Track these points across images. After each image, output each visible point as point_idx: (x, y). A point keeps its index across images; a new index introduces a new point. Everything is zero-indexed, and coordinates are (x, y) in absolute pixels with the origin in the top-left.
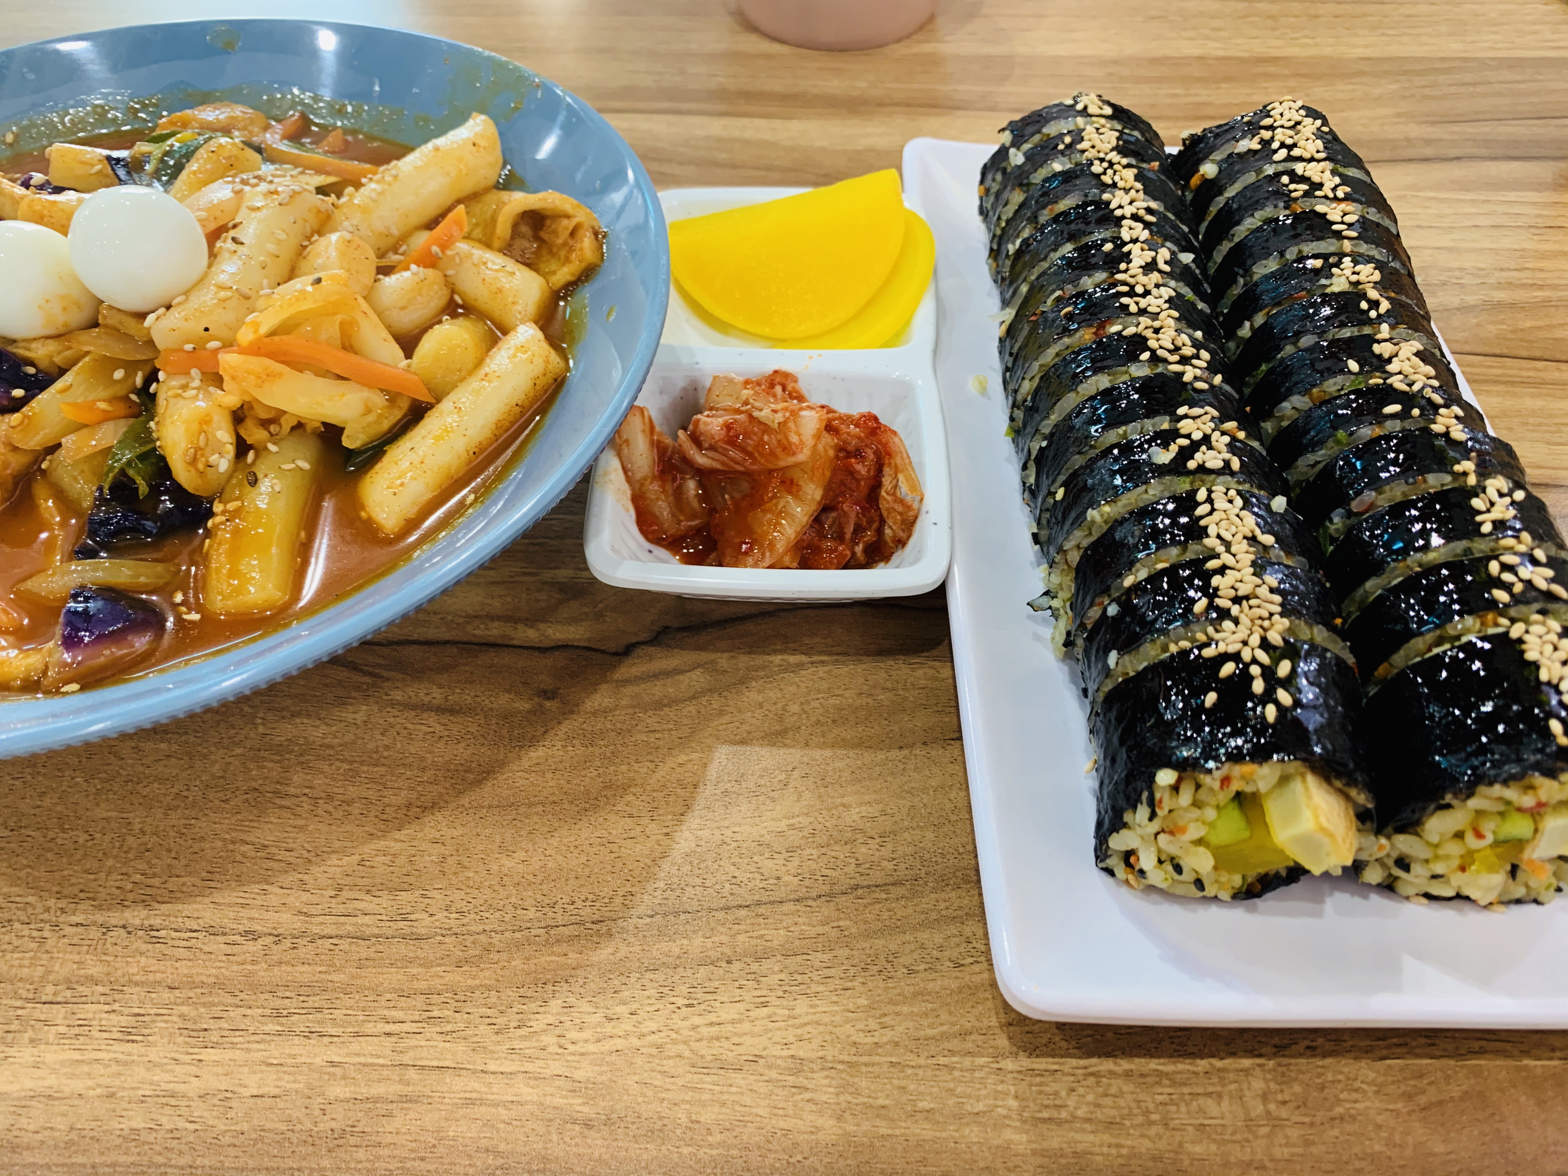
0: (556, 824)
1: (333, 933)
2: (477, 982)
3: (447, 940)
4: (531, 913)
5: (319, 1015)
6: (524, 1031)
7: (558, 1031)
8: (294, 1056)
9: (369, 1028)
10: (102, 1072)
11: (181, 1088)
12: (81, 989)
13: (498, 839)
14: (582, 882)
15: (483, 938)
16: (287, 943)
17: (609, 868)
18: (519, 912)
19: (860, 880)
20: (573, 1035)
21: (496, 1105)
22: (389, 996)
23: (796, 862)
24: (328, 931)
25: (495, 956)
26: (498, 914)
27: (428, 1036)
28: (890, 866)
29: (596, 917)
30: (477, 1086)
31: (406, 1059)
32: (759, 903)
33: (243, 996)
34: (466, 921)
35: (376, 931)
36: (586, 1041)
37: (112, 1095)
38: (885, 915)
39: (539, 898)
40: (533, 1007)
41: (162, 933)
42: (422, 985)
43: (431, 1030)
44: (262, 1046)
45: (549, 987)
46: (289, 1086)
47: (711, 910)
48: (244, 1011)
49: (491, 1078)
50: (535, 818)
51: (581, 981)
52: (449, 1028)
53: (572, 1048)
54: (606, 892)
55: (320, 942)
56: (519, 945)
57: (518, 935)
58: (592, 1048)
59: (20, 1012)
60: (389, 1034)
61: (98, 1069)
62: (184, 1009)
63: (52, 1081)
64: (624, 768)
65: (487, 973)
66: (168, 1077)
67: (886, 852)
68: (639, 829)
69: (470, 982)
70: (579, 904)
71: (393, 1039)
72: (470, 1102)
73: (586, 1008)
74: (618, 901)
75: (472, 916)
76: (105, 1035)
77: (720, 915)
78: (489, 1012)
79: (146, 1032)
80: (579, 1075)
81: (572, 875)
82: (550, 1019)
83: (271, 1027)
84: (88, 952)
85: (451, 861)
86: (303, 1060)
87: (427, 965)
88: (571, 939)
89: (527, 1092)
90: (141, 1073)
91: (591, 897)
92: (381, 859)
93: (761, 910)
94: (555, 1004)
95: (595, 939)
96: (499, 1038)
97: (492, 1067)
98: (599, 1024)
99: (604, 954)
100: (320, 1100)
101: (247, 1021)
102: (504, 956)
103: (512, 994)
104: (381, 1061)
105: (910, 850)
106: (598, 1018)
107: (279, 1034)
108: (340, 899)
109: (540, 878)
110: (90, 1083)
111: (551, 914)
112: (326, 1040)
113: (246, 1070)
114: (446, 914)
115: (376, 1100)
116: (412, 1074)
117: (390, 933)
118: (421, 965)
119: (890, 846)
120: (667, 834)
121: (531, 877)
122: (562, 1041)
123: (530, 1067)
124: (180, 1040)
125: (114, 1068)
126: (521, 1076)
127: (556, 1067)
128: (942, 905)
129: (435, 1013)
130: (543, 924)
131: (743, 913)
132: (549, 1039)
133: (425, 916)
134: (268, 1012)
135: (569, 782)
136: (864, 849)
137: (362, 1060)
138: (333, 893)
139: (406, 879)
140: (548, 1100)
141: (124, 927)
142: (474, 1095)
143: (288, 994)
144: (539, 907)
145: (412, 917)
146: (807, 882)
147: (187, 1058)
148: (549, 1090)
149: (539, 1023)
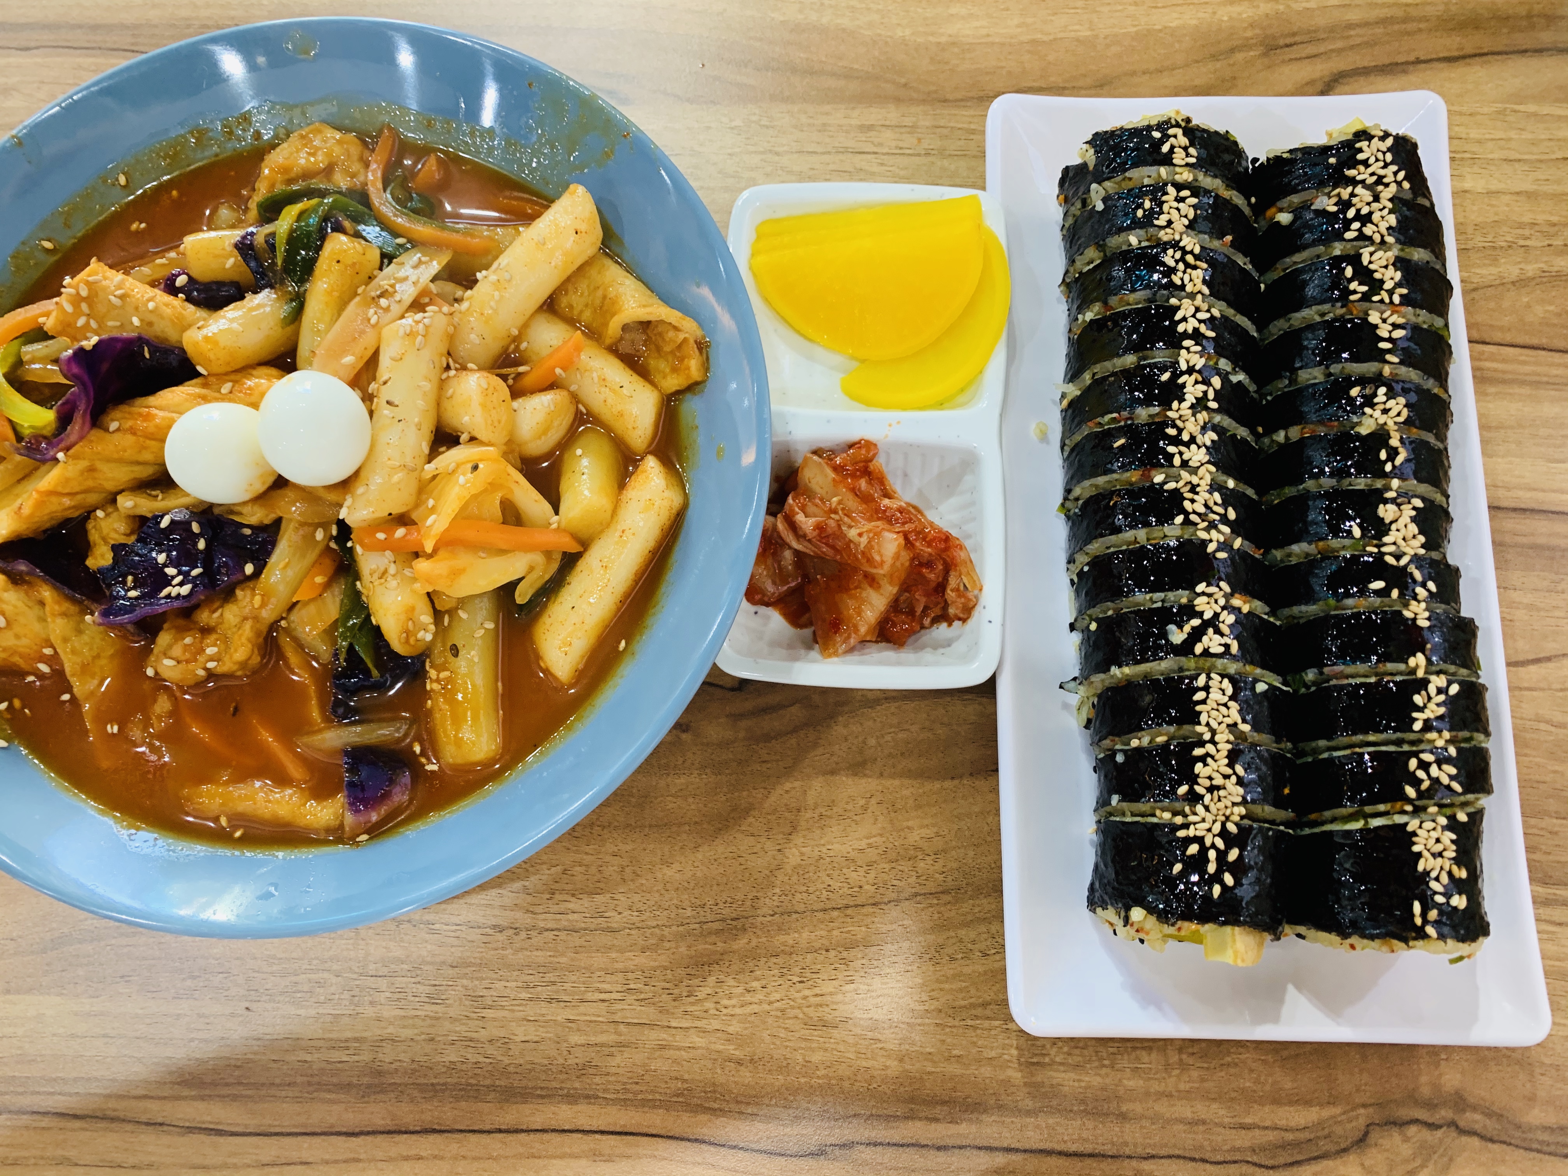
0: (700, 841)
1: (555, 926)
2: (656, 964)
3: (633, 932)
4: (689, 912)
5: (554, 987)
6: (692, 999)
7: (715, 999)
8: (543, 1015)
9: (589, 996)
10: (422, 1024)
11: (474, 1035)
12: (393, 966)
13: (659, 853)
14: (721, 888)
15: (657, 930)
16: (523, 935)
17: (740, 877)
18: (681, 911)
19: (919, 889)
20: (725, 1002)
21: (679, 1049)
22: (599, 974)
23: (873, 874)
24: (550, 925)
25: (667, 945)
26: (665, 912)
27: (629, 1002)
28: (941, 878)
29: (734, 915)
30: (665, 1036)
31: (617, 1018)
32: (847, 907)
33: (501, 973)
34: (643, 918)
35: (583, 925)
36: (734, 1006)
37: (432, 1040)
38: (936, 916)
39: (694, 900)
40: (696, 982)
41: (437, 926)
42: (620, 966)
43: (631, 998)
44: (521, 1008)
45: (706, 967)
46: (544, 1035)
47: (813, 911)
48: (503, 983)
49: (674, 1031)
50: (684, 836)
51: (727, 964)
52: (642, 996)
53: (725, 1011)
54: (740, 896)
55: (546, 933)
56: (683, 937)
57: (681, 928)
58: (738, 1011)
59: (357, 982)
60: (603, 1001)
61: (419, 1022)
62: (465, 982)
63: (391, 1030)
64: (745, 793)
65: (663, 957)
66: (464, 1028)
67: (938, 866)
68: (759, 846)
69: (653, 964)
70: (721, 905)
71: (606, 1004)
72: (662, 1047)
73: (732, 982)
74: (748, 903)
75: (648, 914)
76: (417, 999)
77: (820, 915)
78: (667, 985)
79: (443, 997)
80: (731, 1029)
81: (715, 882)
82: (709, 991)
83: (524, 995)
84: (390, 940)
85: (628, 870)
86: (549, 1018)
87: (622, 951)
88: (718, 932)
89: (699, 1041)
90: (447, 1025)
91: (729, 900)
92: (578, 869)
93: (849, 911)
94: (711, 980)
95: (734, 932)
96: (676, 1003)
97: (674, 1024)
98: (742, 995)
99: (741, 943)
100: (565, 1045)
101: (508, 990)
102: (673, 944)
103: (682, 972)
104: (600, 1019)
105: (955, 865)
106: (740, 990)
107: (531, 999)
108: (554, 901)
109: (692, 885)
110: (416, 1031)
111: (702, 913)
112: (562, 1004)
113: (514, 1024)
114: (630, 912)
115: (602, 1045)
116: (622, 1027)
117: (593, 927)
118: (617, 951)
119: (941, 862)
120: (779, 850)
121: (686, 884)
122: (718, 1006)
123: (698, 1024)
124: (467, 1003)
125: (429, 1022)
126: (693, 1030)
127: (716, 1024)
128: (977, 910)
129: (632, 986)
130: (698, 920)
131: (835, 913)
132: (709, 1005)
133: (615, 914)
134: (520, 984)
135: (705, 805)
136: (922, 864)
137: (588, 1018)
138: (548, 896)
139: (598, 885)
140: (713, 1046)
141: (409, 921)
142: (664, 1043)
144: (694, 907)
145: (606, 915)
146: (881, 890)
148: (714, 1040)
149: (701, 993)
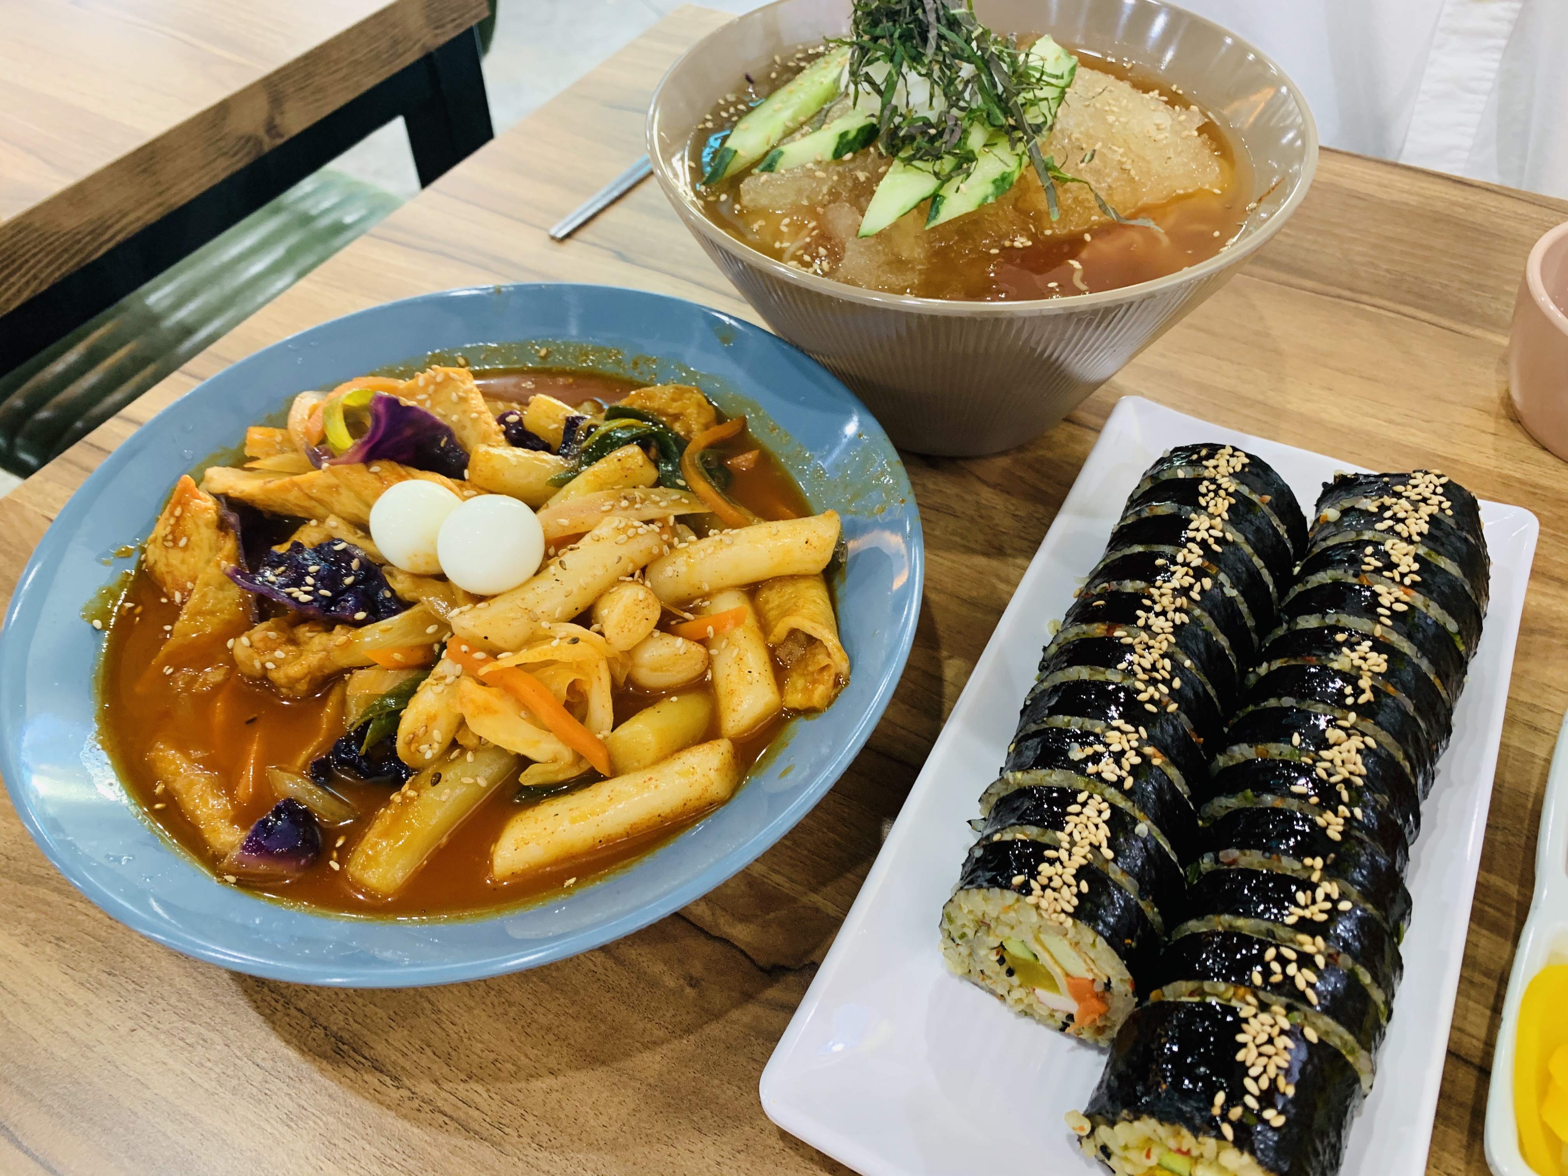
0: (643, 1106)
1: (449, 1112)
10: (262, 1140)
12: (279, 1064)
13: (595, 1095)
16: (416, 1104)
24: (447, 1109)
33: (369, 1131)
35: (477, 1128)
41: (345, 1047)
50: (630, 1092)
55: (437, 1115)
59: (237, 1061)
61: (261, 1137)
62: (331, 1119)
64: (716, 1082)
79: (301, 1124)
84: (296, 1037)
85: (555, 1095)
92: (509, 1066)
108: (467, 1086)
117: (485, 1134)
133: (515, 1134)
135: (669, 1072)
138: (464, 1077)
139: (518, 1094)
141: (325, 1028)
143: (397, 1147)
145: (506, 1130)
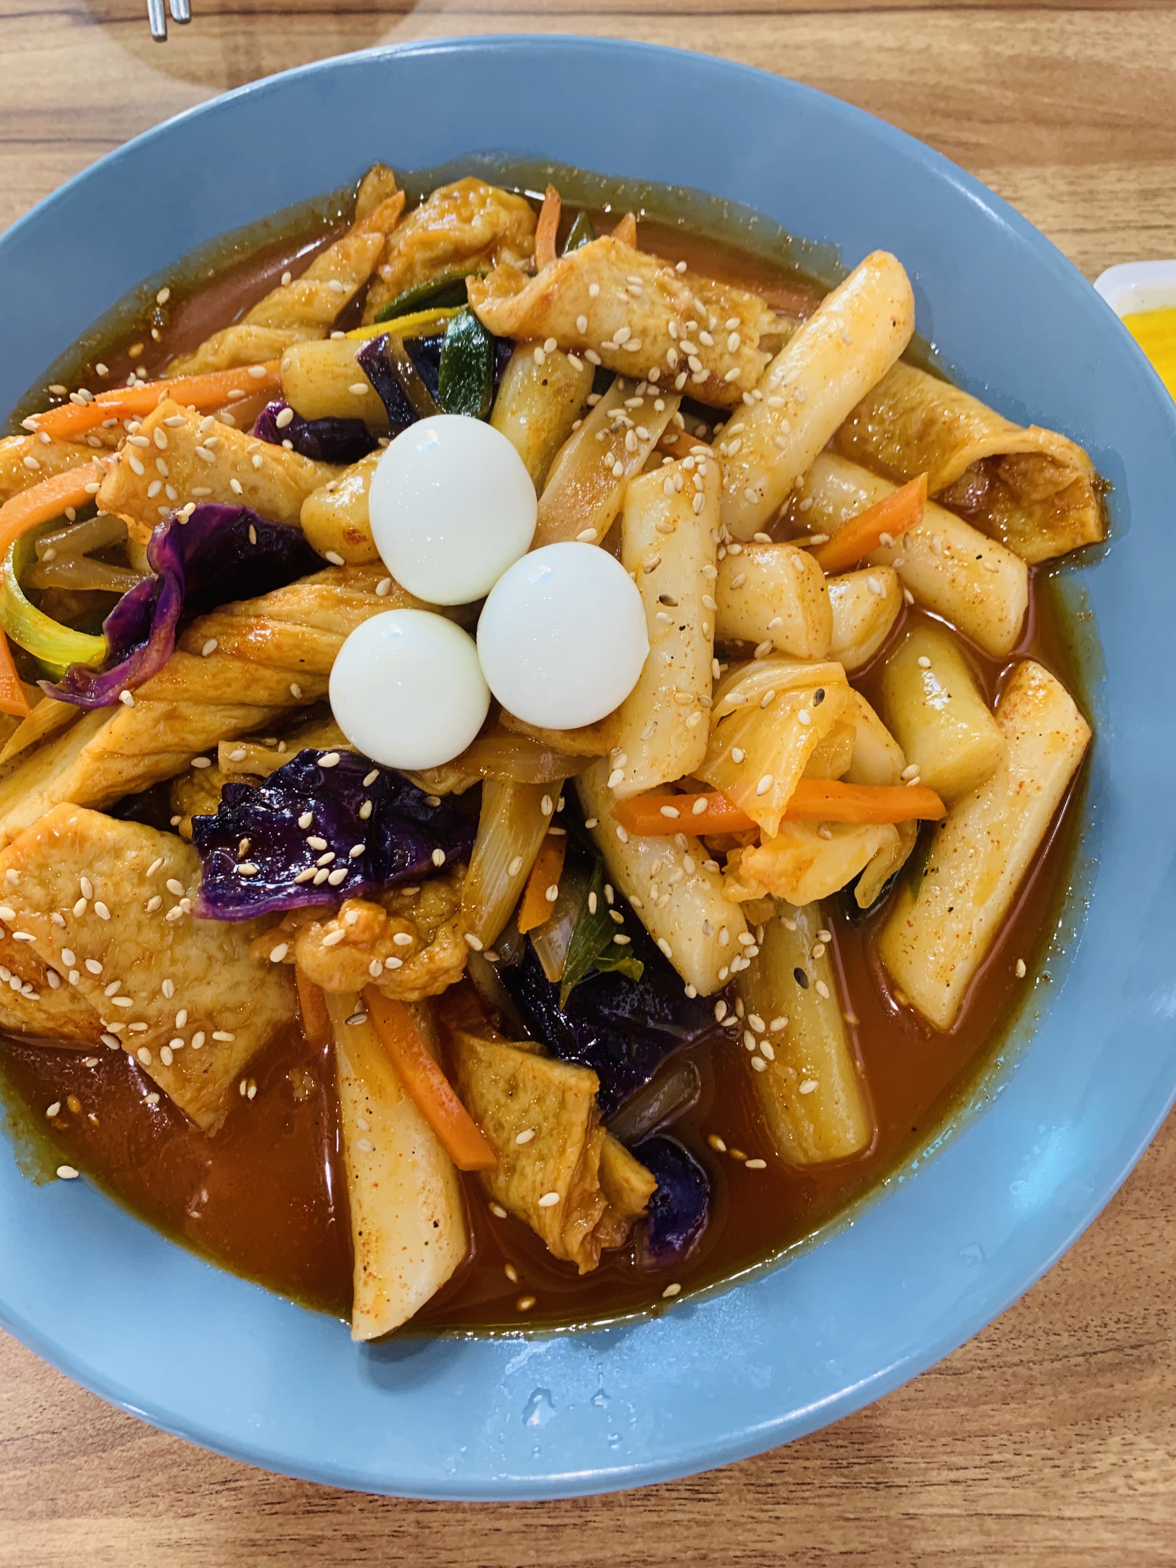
2: (1028, 1420)
3: (985, 1373)
4: (1065, 1339)
5: (879, 1465)
6: (1090, 1473)
7: (1123, 1472)
8: (868, 1510)
9: (933, 1476)
11: (768, 1547)
14: (1109, 1300)
15: (1021, 1370)
17: (1134, 1282)
18: (1053, 1338)
20: (1140, 1475)
21: (1080, 1552)
22: (943, 1440)
25: (1038, 1390)
26: (1030, 1341)
27: (995, 1482)
29: (1133, 1341)
30: (1057, 1533)
31: (981, 1508)
34: (999, 1351)
36: (1154, 1481)
37: (704, 1558)
39: (1070, 1321)
40: (1093, 1445)
42: (974, 1427)
43: (997, 1476)
44: (833, 1500)
45: (1103, 1422)
46: (874, 1541)
48: (801, 1463)
49: (1069, 1525)
51: (1134, 1415)
52: (1013, 1472)
53: (1141, 1489)
54: (1137, 1311)
56: (1061, 1377)
57: (1057, 1365)
58: (1161, 1487)
60: (955, 1482)
63: (639, 1545)
65: (1036, 1410)
66: (752, 1537)
69: (1022, 1421)
70: (1112, 1326)
71: (961, 1487)
72: (1055, 1551)
73: (1146, 1444)
74: (1152, 1321)
75: (1004, 1345)
78: (1050, 1453)
80: (1154, 1517)
81: (1097, 1292)
82: (1113, 1459)
83: (834, 1480)
86: (878, 1513)
87: (973, 1403)
88: (1115, 1367)
89: (1109, 1538)
90: (724, 1534)
91: (1122, 1317)
94: (1115, 1441)
95: (1138, 1366)
96: (1066, 1481)
97: (1067, 1513)
98: (1163, 1462)
99: (1150, 1383)
100: (907, 1554)
101: (809, 1473)
102: (1048, 1389)
103: (1069, 1432)
104: (955, 1511)
106: (1160, 1455)
107: (845, 1486)
109: (1064, 1296)
110: (678, 1546)
111: (1084, 1339)
112: (895, 1491)
113: (825, 1526)
114: (976, 1343)
115: (964, 1552)
116: (989, 1523)
118: (967, 1404)
121: (1053, 1296)
122: (1131, 1482)
123: (1103, 1511)
124: (750, 1496)
125: (696, 1530)
126: (1098, 1522)
127: (1130, 1510)
129: (996, 1457)
130: (1080, 1351)
132: (1116, 1480)
134: (827, 1463)
137: (935, 1510)
140: (1131, 1545)
142: (1056, 1543)
143: (840, 1442)
144: (1072, 1332)
147: (763, 1516)
148: (1129, 1534)
149: (1103, 1463)
